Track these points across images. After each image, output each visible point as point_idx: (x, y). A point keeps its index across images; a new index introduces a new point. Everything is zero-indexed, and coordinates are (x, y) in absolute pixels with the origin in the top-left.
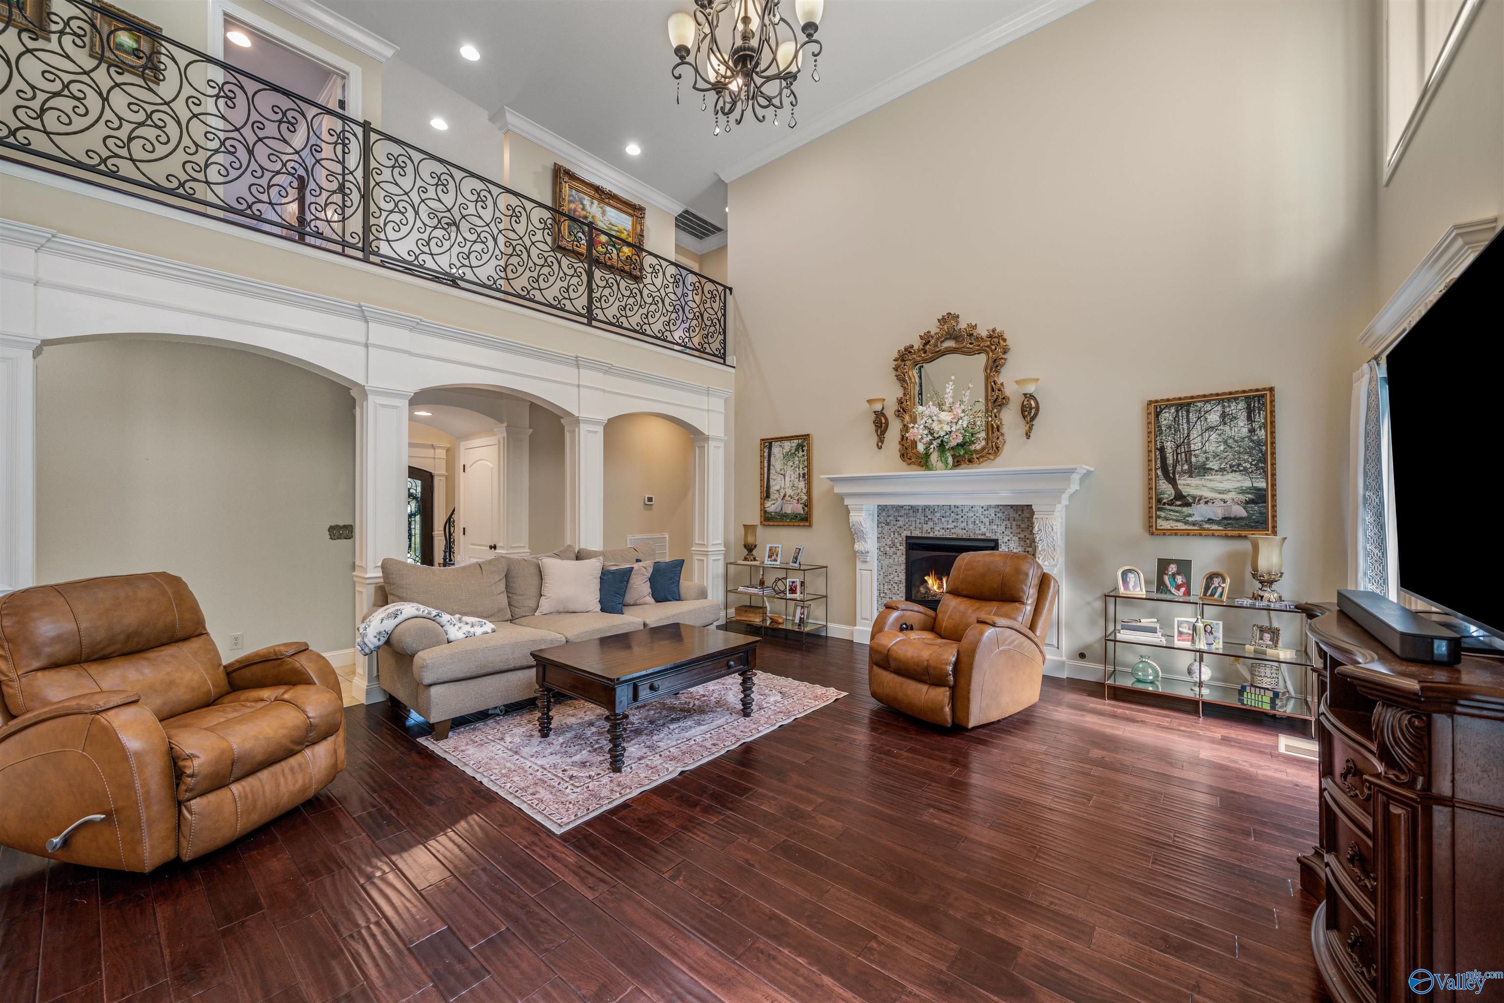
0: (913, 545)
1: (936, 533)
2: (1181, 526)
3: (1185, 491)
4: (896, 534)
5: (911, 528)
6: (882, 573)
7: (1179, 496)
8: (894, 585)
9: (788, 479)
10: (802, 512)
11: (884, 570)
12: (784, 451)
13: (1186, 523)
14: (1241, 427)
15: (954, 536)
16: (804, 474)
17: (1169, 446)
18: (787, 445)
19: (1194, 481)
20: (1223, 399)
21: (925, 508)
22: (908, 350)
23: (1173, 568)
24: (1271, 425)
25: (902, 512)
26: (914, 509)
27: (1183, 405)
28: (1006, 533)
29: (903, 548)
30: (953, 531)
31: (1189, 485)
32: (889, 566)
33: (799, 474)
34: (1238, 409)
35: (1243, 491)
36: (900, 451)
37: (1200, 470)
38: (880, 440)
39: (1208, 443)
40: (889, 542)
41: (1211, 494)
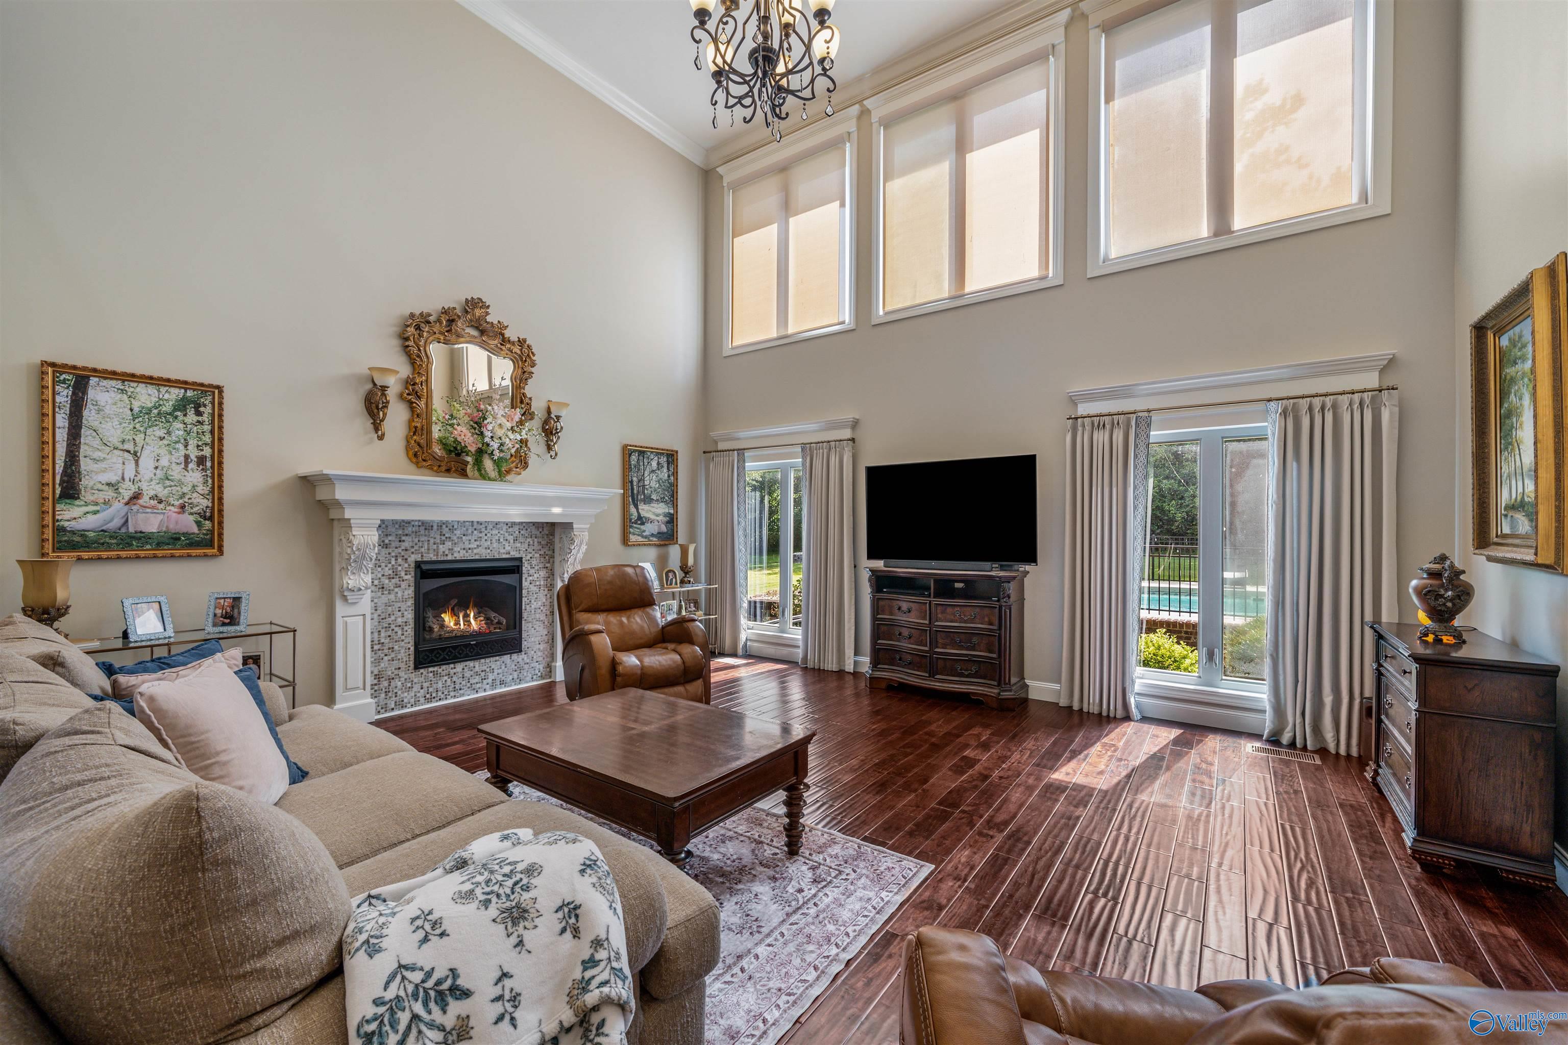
0: (424, 572)
1: (455, 555)
2: (640, 539)
3: (643, 514)
4: (400, 560)
5: (423, 550)
6: (376, 616)
7: (640, 517)
8: (396, 629)
9: (146, 462)
10: (195, 529)
11: (379, 612)
12: (136, 406)
13: (643, 537)
14: (664, 474)
15: (477, 557)
16: (201, 461)
17: (635, 479)
18: (146, 396)
19: (646, 507)
20: (659, 453)
21: (441, 525)
22: (425, 319)
24: (675, 474)
25: (409, 530)
26: (426, 526)
27: (642, 453)
28: (530, 550)
29: (410, 578)
30: (475, 551)
31: (646, 510)
32: (388, 605)
33: (187, 457)
34: (663, 460)
35: (665, 515)
36: (408, 448)
37: (648, 500)
38: (377, 427)
39: (652, 482)
40: (388, 571)
41: (652, 517)
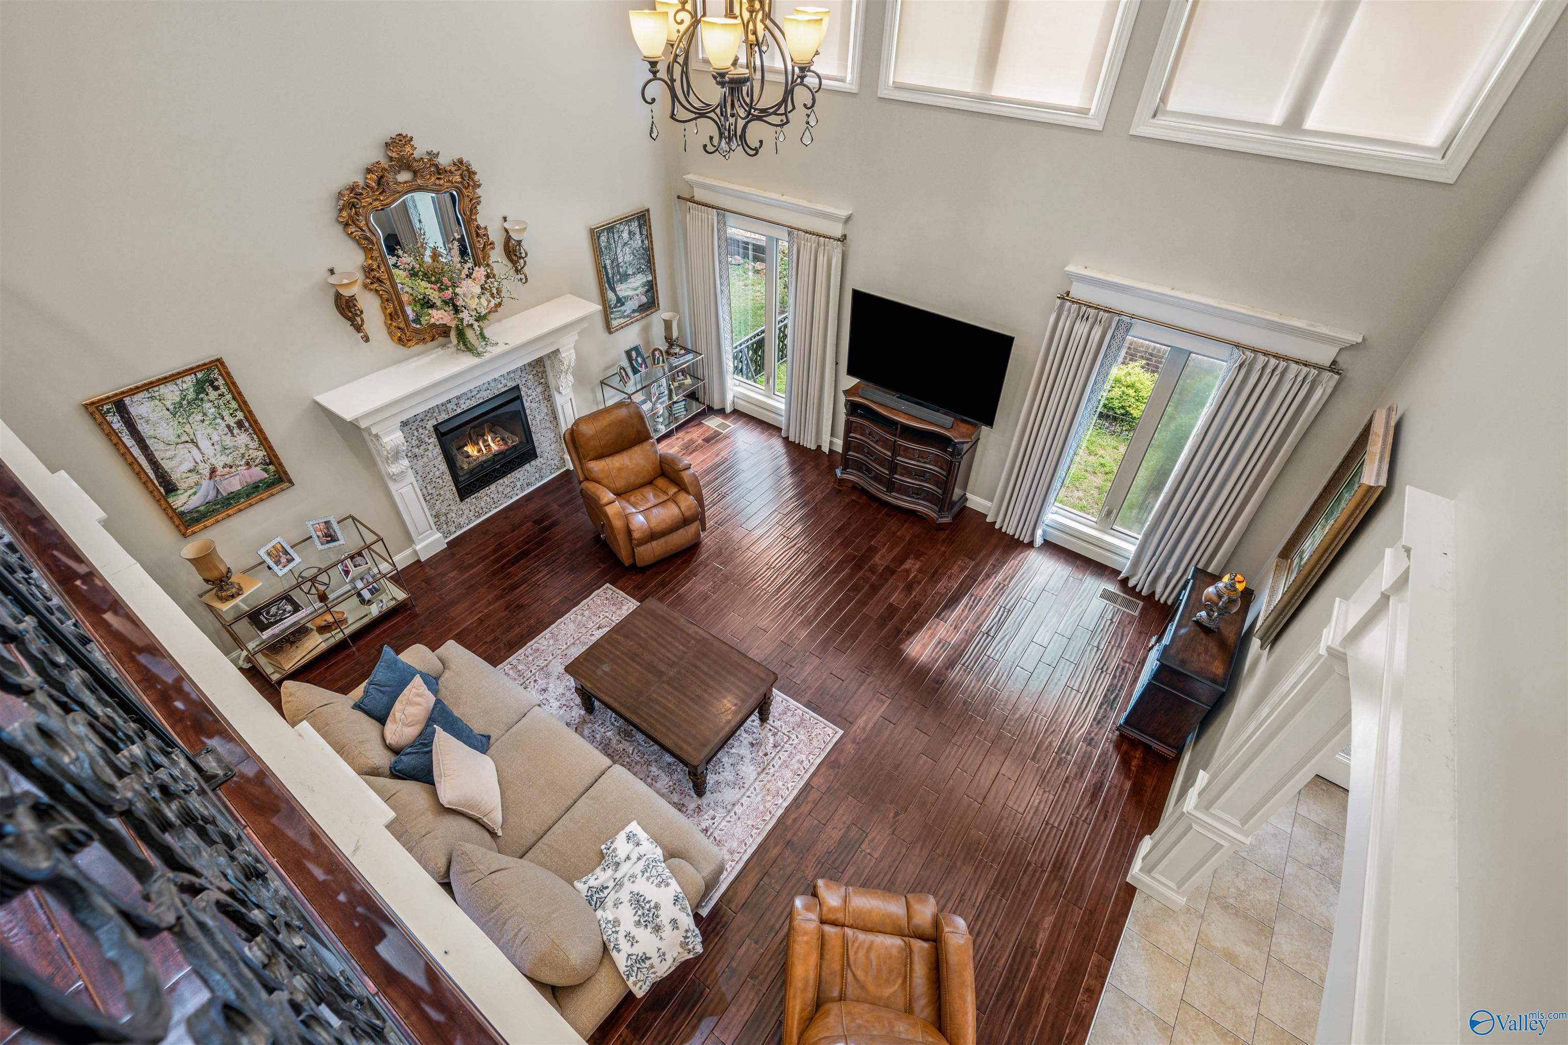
0: (444, 431)
1: (463, 406)
2: (622, 320)
3: (621, 294)
4: (420, 430)
5: (435, 414)
6: (419, 478)
7: (619, 300)
8: (437, 480)
9: (204, 444)
10: (266, 475)
11: (420, 474)
12: (169, 404)
13: (624, 317)
14: (637, 241)
15: (481, 401)
16: (240, 424)
17: (608, 262)
18: (171, 393)
19: (623, 286)
20: (627, 220)
22: (352, 190)
23: (634, 354)
24: (649, 236)
27: (610, 228)
28: (524, 375)
29: (434, 440)
30: (478, 396)
31: (624, 289)
32: (424, 467)
33: (228, 426)
34: (634, 226)
35: (644, 286)
36: (390, 333)
37: (625, 277)
38: (358, 328)
39: (625, 256)
40: (415, 443)
41: (631, 293)
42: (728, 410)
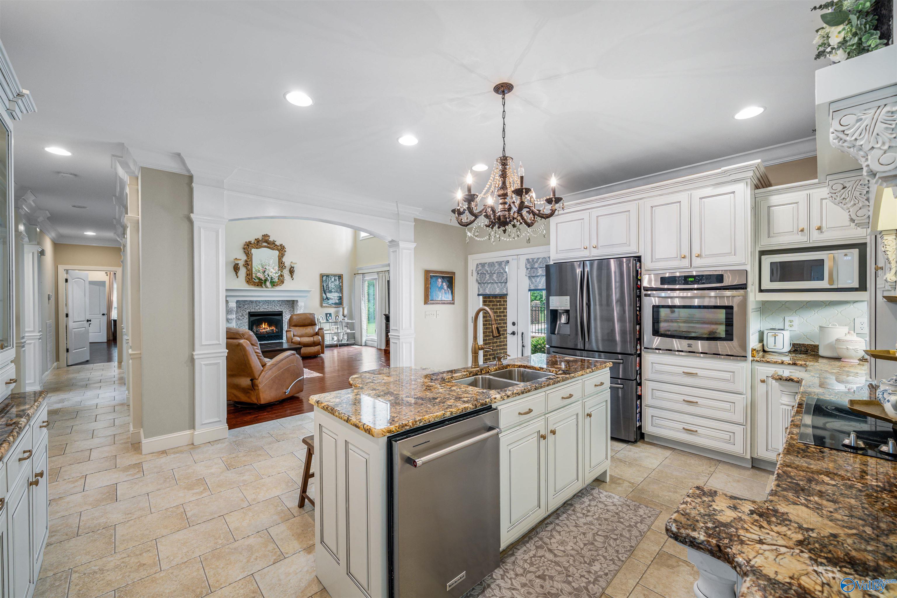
0: (251, 315)
1: (261, 310)
2: (327, 305)
3: (328, 297)
4: (244, 311)
5: (251, 309)
7: (327, 298)
11: (238, 326)
14: (337, 283)
15: (268, 311)
17: (325, 285)
19: (330, 294)
20: (335, 276)
21: (256, 301)
22: (250, 243)
23: (328, 315)
24: (342, 282)
25: (246, 303)
26: (252, 302)
27: (327, 276)
28: (285, 309)
29: (247, 316)
30: (267, 309)
31: (329, 295)
32: (241, 324)
34: (337, 278)
35: (338, 297)
36: (246, 280)
37: (330, 292)
38: (237, 274)
39: (332, 286)
40: (240, 314)
41: (332, 297)
42: (363, 344)
